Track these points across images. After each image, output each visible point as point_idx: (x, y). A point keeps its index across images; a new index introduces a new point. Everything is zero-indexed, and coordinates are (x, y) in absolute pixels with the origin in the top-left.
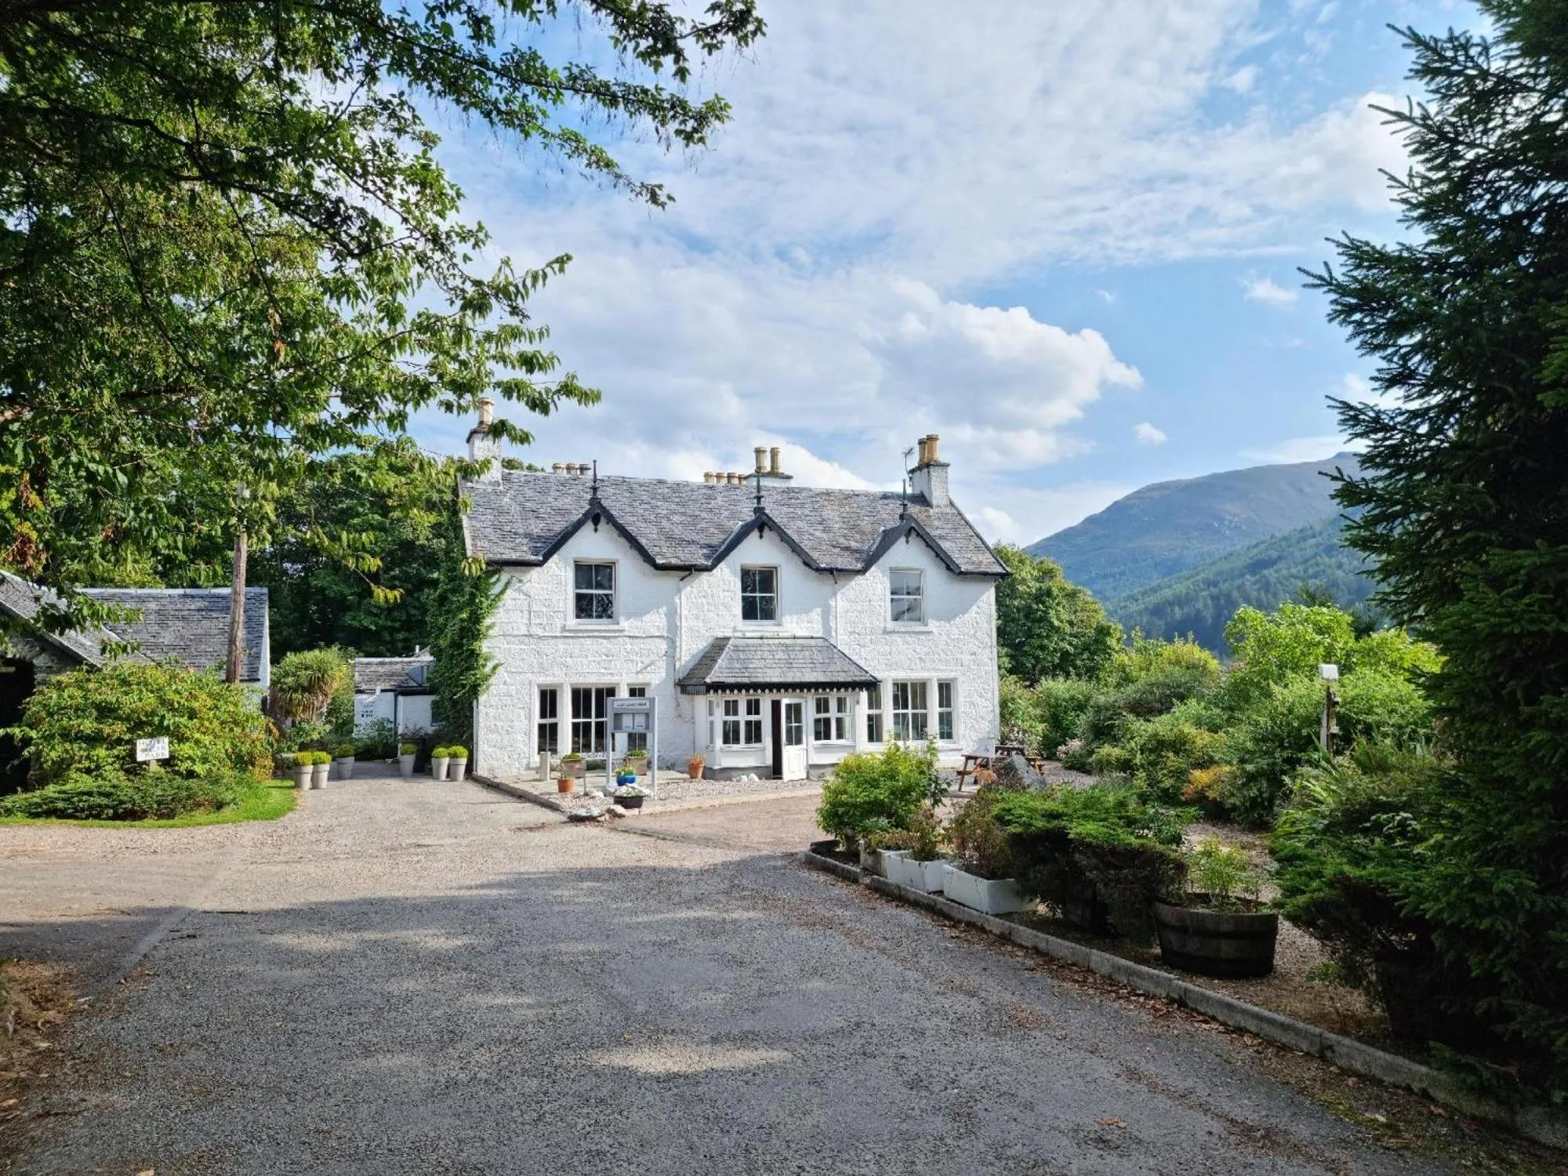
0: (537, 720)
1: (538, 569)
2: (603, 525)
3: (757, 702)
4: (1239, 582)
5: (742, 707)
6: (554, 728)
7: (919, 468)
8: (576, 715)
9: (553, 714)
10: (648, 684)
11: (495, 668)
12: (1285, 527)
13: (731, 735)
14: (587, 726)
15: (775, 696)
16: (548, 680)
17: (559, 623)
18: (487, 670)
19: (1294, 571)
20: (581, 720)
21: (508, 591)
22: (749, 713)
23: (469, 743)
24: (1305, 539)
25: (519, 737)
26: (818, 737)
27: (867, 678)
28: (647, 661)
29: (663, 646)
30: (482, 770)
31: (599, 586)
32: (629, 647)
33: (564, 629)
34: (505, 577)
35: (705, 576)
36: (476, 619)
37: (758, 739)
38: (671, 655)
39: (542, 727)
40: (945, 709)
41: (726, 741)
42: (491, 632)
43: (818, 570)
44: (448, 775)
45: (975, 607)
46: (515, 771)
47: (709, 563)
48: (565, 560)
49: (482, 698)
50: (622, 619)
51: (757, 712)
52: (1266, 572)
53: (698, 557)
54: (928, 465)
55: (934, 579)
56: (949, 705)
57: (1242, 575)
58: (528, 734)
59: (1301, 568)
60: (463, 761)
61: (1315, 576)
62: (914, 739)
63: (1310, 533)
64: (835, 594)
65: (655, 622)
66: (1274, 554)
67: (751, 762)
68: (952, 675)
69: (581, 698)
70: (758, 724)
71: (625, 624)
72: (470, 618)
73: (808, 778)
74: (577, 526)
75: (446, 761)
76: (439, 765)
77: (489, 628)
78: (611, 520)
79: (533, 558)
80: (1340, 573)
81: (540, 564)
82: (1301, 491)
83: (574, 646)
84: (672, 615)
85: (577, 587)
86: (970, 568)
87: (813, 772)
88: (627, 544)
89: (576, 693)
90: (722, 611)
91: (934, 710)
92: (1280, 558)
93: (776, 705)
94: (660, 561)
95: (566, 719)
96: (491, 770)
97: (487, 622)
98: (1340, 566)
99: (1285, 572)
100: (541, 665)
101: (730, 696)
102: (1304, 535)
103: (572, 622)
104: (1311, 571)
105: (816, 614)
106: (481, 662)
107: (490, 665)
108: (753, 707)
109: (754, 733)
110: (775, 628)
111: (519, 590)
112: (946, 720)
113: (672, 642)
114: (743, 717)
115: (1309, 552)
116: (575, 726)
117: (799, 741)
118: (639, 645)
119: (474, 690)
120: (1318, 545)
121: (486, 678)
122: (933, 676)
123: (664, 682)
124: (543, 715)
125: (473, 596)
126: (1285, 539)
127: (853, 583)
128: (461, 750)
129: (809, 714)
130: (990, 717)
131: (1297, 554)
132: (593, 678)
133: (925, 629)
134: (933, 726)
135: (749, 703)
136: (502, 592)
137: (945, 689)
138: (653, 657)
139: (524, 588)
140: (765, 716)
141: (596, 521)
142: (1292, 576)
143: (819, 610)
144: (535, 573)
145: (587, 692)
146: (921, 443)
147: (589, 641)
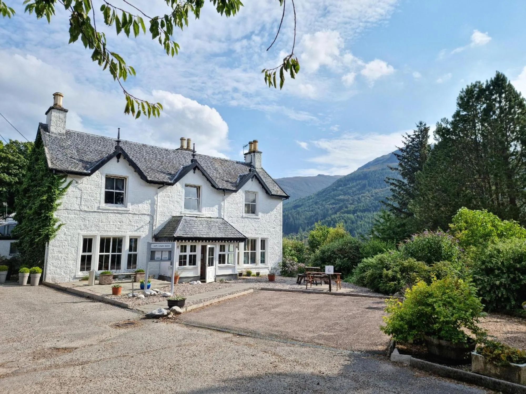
0: (81, 253)
1: (87, 177)
2: (121, 159)
3: (195, 246)
4: (290, 211)
5: (188, 249)
6: (90, 258)
7: (249, 153)
8: (101, 251)
9: (90, 251)
10: (139, 237)
11: (60, 226)
12: (304, 195)
13: (182, 262)
14: (107, 257)
15: (204, 244)
16: (88, 233)
17: (97, 205)
18: (55, 227)
19: (306, 209)
20: (104, 254)
21: (70, 187)
22: (191, 251)
23: (42, 265)
24: (309, 199)
25: (71, 262)
26: (220, 263)
27: (241, 237)
28: (140, 226)
29: (148, 219)
30: (48, 280)
31: (117, 188)
32: (131, 218)
33: (99, 208)
34: (69, 180)
35: (169, 188)
36: (51, 200)
37: (194, 264)
38: (151, 223)
39: (83, 258)
40: (263, 251)
41: (180, 264)
42: (59, 207)
43: (218, 189)
44: (29, 282)
45: (275, 209)
46: (67, 280)
47: (172, 182)
48: (101, 174)
49: (51, 242)
50: (129, 204)
51: (195, 251)
52: (298, 209)
53: (166, 179)
54: (254, 152)
55: (261, 197)
56: (264, 249)
57: (292, 209)
58: (76, 260)
59: (308, 208)
60: (39, 275)
61: (312, 211)
62: (251, 263)
63: (310, 198)
64: (224, 200)
65: (145, 207)
66: (300, 203)
67: (191, 274)
68: (265, 237)
69: (105, 243)
70: (195, 256)
71: (130, 207)
72: (47, 199)
73: (215, 281)
74: (109, 158)
75: (27, 275)
76: (23, 277)
77: (58, 205)
78: (126, 157)
79: (85, 171)
80: (318, 210)
81: (89, 175)
82: (308, 185)
83: (103, 216)
84: (153, 204)
85: (106, 188)
86: (275, 194)
87: (218, 278)
88: (133, 169)
89: (102, 240)
90: (176, 204)
91: (259, 250)
92: (302, 205)
93: (204, 248)
94: (149, 179)
95: (96, 253)
96: (53, 279)
97: (57, 202)
98: (319, 208)
99: (304, 209)
100: (85, 226)
101: (184, 243)
102: (309, 198)
103: (103, 205)
104: (311, 209)
105: (216, 208)
106: (52, 223)
107: (57, 224)
108: (193, 249)
109: (193, 261)
110: (199, 213)
111: (76, 187)
112: (263, 255)
113: (152, 217)
114: (188, 253)
115: (310, 204)
116: (101, 257)
117: (212, 265)
118: (136, 217)
119: (47, 238)
120: (313, 202)
121: (54, 231)
122: (259, 237)
123: (147, 236)
124: (84, 251)
125: (50, 188)
126: (304, 199)
127: (231, 196)
128: (37, 268)
129: (217, 252)
130: (279, 254)
131: (307, 204)
132: (112, 233)
133: (257, 217)
134: (258, 257)
135: (191, 246)
136: (66, 187)
137: (263, 242)
138: (142, 224)
139: (79, 186)
140: (198, 253)
141: (118, 157)
142: (305, 210)
143: (217, 206)
144: (85, 179)
145: (108, 240)
146: (250, 143)
147: (112, 215)
